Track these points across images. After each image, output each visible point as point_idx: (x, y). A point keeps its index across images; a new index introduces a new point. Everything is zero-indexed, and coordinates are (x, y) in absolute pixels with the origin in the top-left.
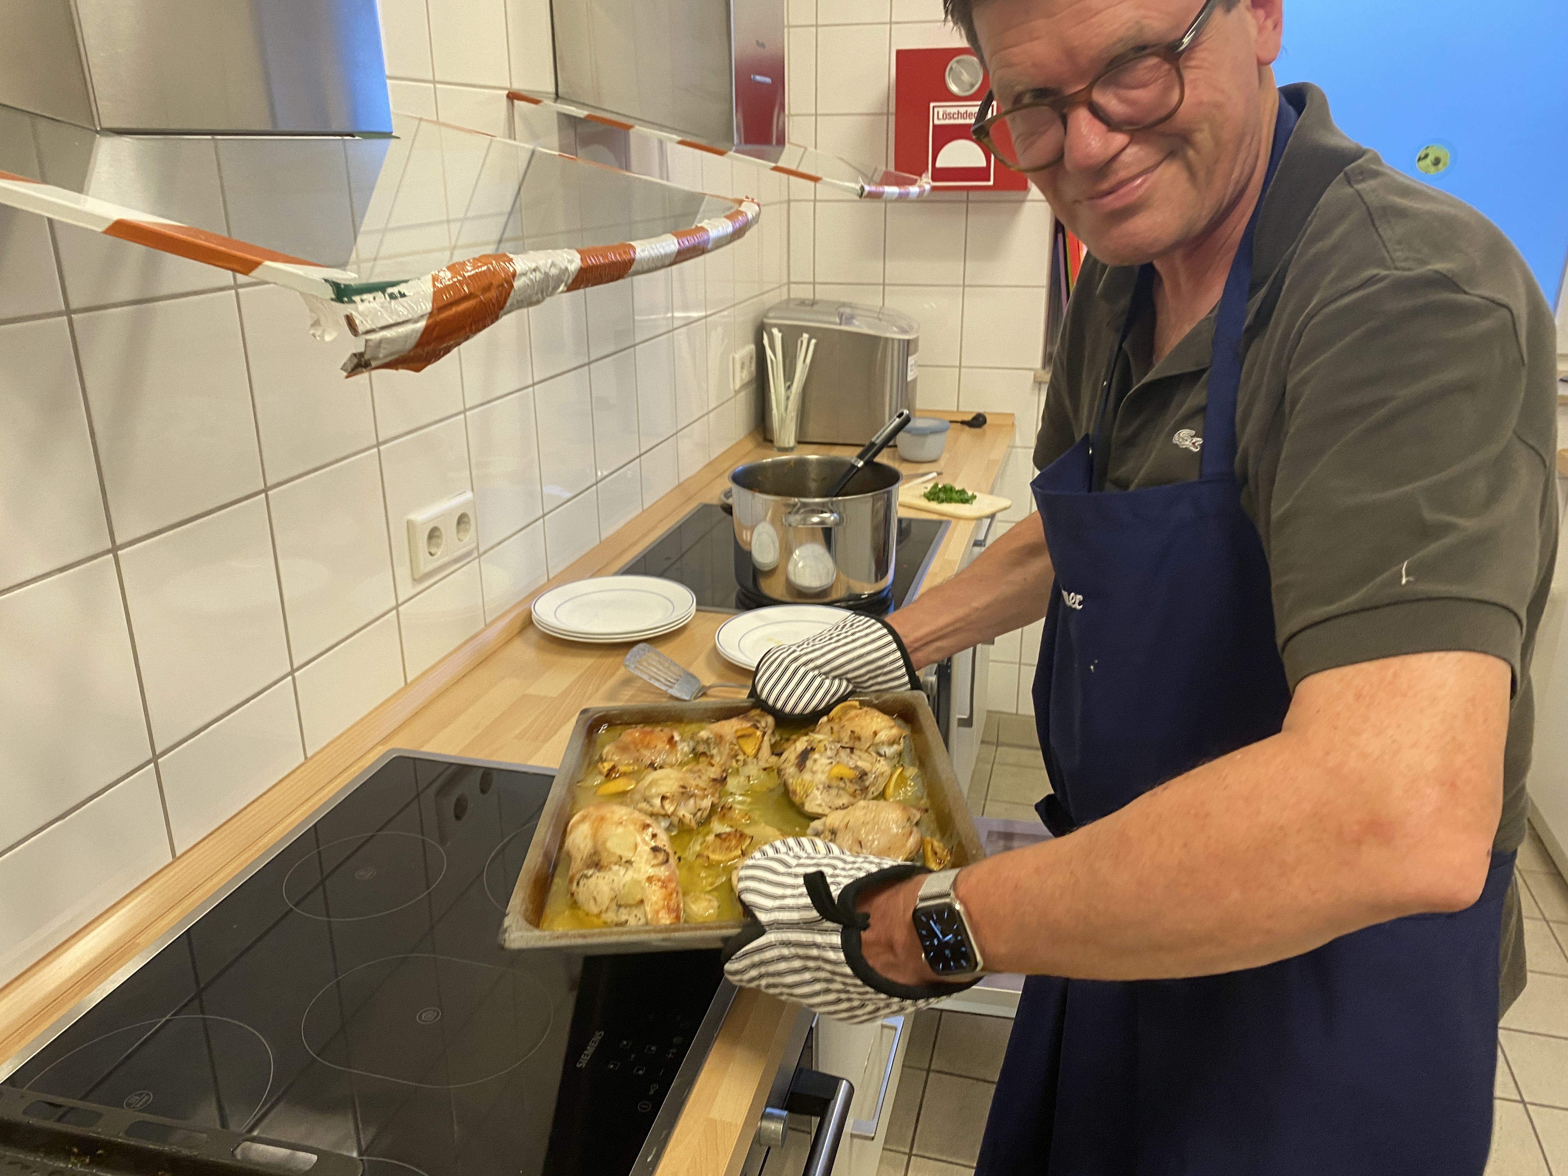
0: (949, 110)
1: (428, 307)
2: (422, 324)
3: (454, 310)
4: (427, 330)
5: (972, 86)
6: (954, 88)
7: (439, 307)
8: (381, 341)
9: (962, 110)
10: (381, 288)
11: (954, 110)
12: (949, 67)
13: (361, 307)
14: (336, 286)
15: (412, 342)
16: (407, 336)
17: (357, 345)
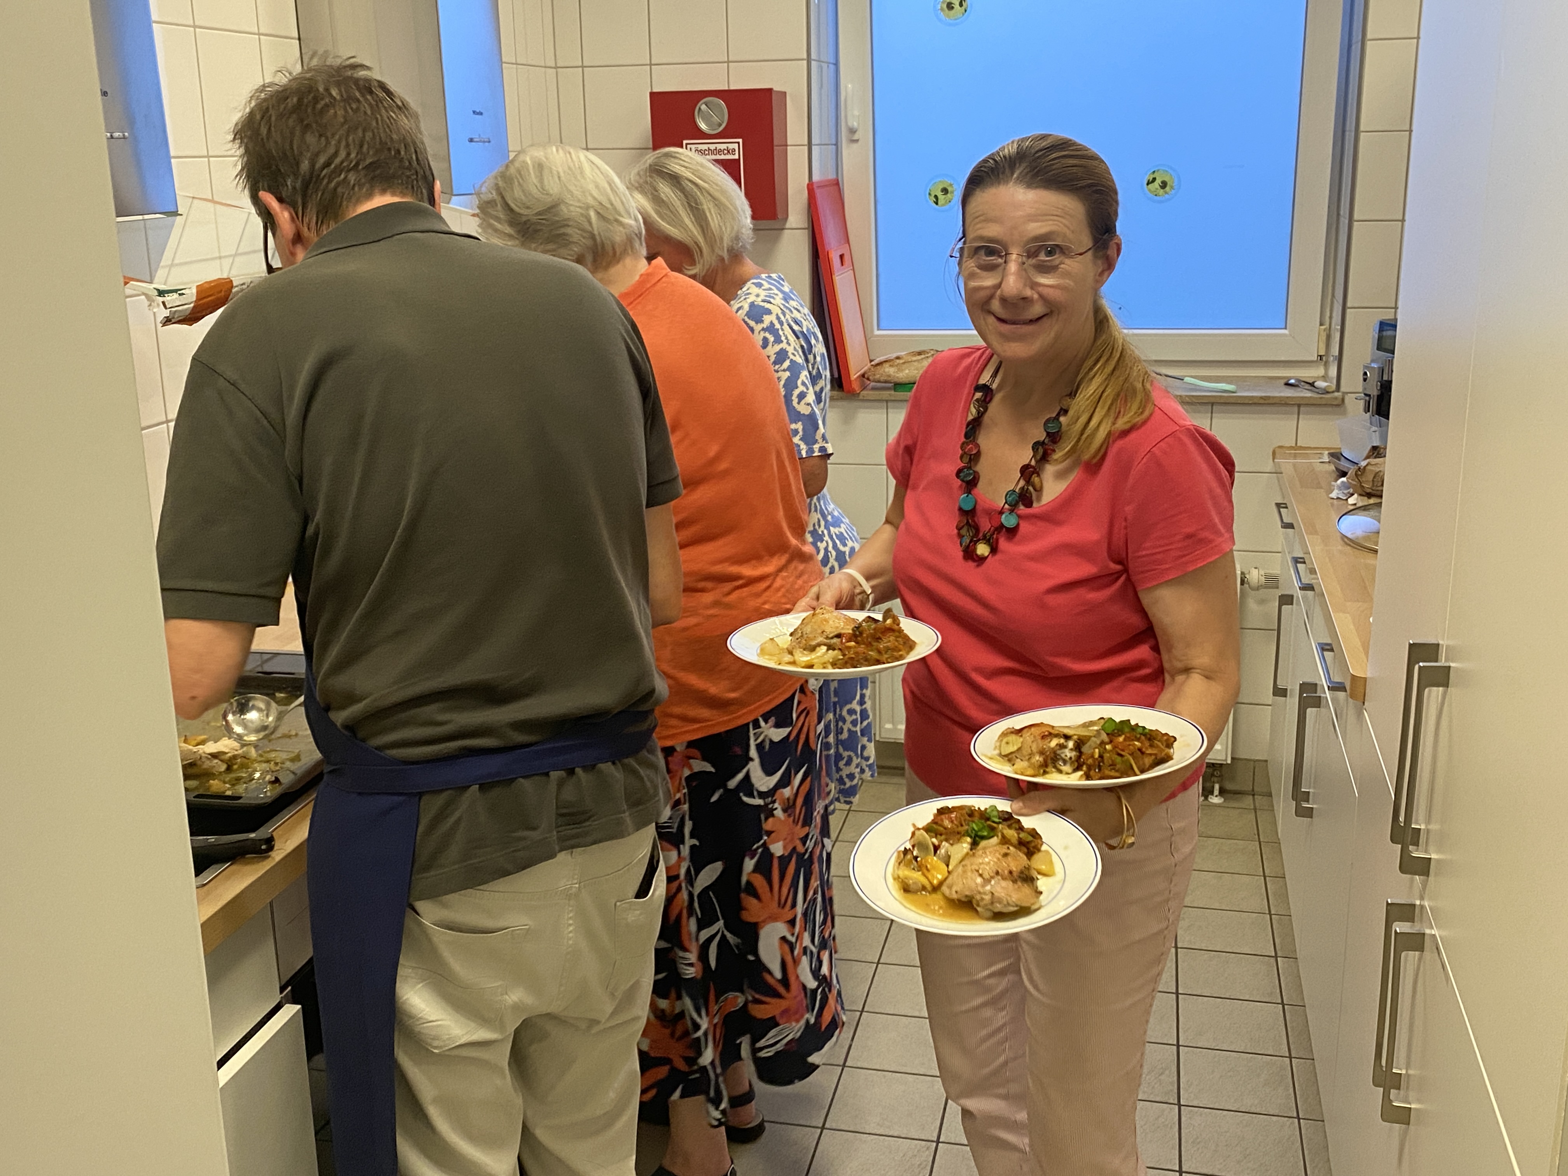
0: (700, 147)
1: (194, 299)
2: (192, 305)
3: (205, 300)
4: (194, 307)
5: (720, 125)
6: (703, 126)
7: (199, 299)
8: (176, 311)
9: (712, 147)
10: (176, 291)
11: (705, 147)
12: (697, 108)
13: (169, 298)
14: (158, 290)
15: (188, 312)
16: (186, 310)
17: (167, 313)
